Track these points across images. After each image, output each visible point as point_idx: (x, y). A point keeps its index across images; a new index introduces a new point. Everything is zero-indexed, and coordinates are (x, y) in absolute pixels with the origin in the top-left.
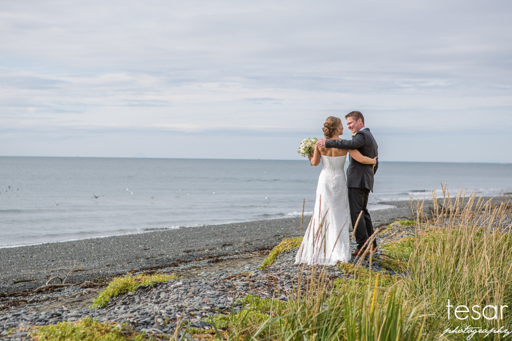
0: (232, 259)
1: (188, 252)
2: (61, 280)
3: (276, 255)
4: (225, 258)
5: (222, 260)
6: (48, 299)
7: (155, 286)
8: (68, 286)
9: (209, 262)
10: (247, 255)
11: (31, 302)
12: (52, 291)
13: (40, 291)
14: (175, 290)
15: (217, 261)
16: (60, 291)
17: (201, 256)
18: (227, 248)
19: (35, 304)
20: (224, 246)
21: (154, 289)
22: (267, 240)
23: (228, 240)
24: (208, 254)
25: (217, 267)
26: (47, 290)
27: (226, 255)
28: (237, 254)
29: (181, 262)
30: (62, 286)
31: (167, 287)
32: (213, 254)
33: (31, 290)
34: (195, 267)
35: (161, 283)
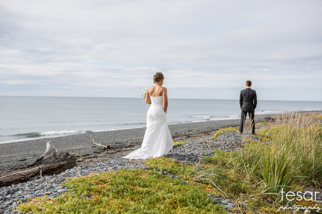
0: (194, 136)
1: (176, 133)
2: (133, 143)
3: (218, 135)
4: (191, 136)
5: (191, 137)
6: (130, 150)
7: (178, 146)
8: (136, 145)
9: (186, 137)
10: (199, 135)
11: (125, 151)
12: (131, 147)
13: (126, 147)
14: (186, 147)
15: (189, 137)
16: (133, 147)
17: (182, 135)
18: (191, 132)
19: (126, 151)
20: (189, 131)
21: (178, 147)
22: (205, 129)
23: (190, 129)
24: (185, 134)
25: (189, 139)
26: (129, 146)
27: (191, 135)
28: (195, 134)
29: (175, 137)
30: (134, 145)
31: (183, 146)
32: (186, 134)
33: (123, 146)
34: (181, 139)
35: (180, 145)
